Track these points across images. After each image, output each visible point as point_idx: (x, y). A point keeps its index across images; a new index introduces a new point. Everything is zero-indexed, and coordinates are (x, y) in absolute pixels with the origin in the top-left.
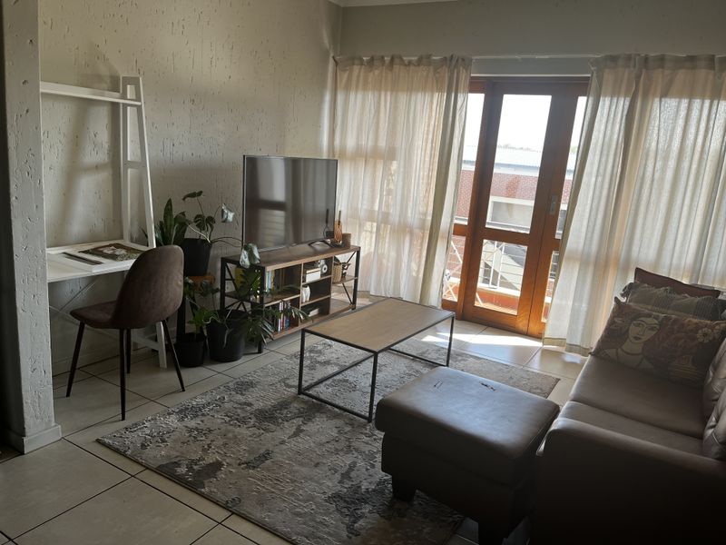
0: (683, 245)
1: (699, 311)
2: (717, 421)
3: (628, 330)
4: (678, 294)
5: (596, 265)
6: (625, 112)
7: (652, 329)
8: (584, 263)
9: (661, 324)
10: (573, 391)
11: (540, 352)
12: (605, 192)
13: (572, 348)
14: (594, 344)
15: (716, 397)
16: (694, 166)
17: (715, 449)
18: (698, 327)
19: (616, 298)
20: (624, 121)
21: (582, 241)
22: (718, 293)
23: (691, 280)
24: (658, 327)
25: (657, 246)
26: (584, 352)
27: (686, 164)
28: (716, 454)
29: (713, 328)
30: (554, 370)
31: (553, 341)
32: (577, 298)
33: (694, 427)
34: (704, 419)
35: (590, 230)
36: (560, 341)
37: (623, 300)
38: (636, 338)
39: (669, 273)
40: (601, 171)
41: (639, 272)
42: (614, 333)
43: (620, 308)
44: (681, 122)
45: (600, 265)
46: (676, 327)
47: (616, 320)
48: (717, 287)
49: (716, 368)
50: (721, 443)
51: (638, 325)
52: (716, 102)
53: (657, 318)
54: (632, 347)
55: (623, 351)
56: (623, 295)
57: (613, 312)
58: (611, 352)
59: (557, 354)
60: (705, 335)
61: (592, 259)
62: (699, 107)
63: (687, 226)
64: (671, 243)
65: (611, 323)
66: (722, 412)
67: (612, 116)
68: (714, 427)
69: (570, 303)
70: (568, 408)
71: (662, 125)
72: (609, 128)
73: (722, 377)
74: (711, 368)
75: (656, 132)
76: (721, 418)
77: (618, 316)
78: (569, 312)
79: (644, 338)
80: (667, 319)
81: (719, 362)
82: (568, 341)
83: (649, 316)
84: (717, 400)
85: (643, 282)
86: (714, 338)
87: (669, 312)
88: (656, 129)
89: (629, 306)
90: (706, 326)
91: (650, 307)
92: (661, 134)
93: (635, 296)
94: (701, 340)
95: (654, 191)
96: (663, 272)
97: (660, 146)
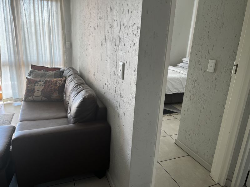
0: (45, 54)
1: (56, 76)
2: (70, 111)
3: (34, 88)
4: (48, 71)
5: (15, 66)
6: (10, 4)
7: (42, 86)
8: (10, 66)
9: (45, 83)
10: (19, 118)
11: (3, 105)
12: (11, 37)
13: (16, 100)
14: (23, 96)
15: (68, 103)
16: (41, 27)
17: (72, 120)
18: (57, 81)
19: (26, 77)
20: (10, 7)
21: (7, 58)
22: (60, 69)
23: (51, 66)
24: (44, 85)
25: (36, 55)
26: (21, 100)
28: (73, 121)
29: (61, 80)
30: (11, 110)
31: (7, 99)
32: (12, 80)
33: (63, 114)
34: (67, 112)
35: (9, 52)
36: (10, 99)
37: (29, 78)
38: (38, 90)
39: (43, 65)
41: (32, 66)
42: (30, 91)
43: (29, 81)
44: (32, 8)
45: (17, 65)
46: (50, 83)
47: (29, 85)
48: (59, 67)
49: (65, 94)
50: (73, 118)
51: (37, 85)
52: (42, 1)
53: (43, 81)
54: (37, 94)
55: (35, 96)
56: (29, 76)
57: (27, 83)
58: (31, 98)
59: (10, 104)
60: (59, 83)
61: (14, 64)
62: (37, 3)
63: (44, 47)
64: (41, 54)
65: (27, 87)
66: (71, 108)
67: (5, 5)
68: (70, 113)
69: (10, 83)
70: (19, 126)
71: (25, 9)
72: (5, 10)
73: (68, 96)
74: (64, 94)
75: (24, 12)
76: (71, 110)
77: (29, 84)
78: (10, 87)
79: (41, 90)
80: (46, 81)
81: (66, 91)
82: (14, 98)
83: (40, 81)
84: (68, 104)
85: (35, 69)
86: (62, 84)
87: (47, 78)
88: (24, 11)
89: (32, 80)
90: (59, 80)
91: (40, 78)
92: (26, 13)
93: (34, 75)
94: (59, 85)
95: (29, 36)
96: (41, 65)
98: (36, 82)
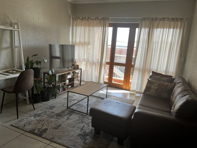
0: (163, 65)
1: (168, 81)
2: (174, 108)
3: (151, 87)
4: (163, 77)
5: (142, 71)
6: (148, 32)
7: (157, 86)
8: (139, 70)
9: (159, 85)
10: (139, 103)
11: (129, 94)
12: (144, 52)
13: (137, 92)
14: (143, 91)
15: (173, 102)
16: (165, 45)
17: (174, 114)
18: (168, 85)
19: (148, 79)
20: (148, 34)
21: (139, 65)
22: (172, 77)
23: (165, 74)
24: (158, 86)
25: (157, 65)
26: (140, 93)
27: (163, 45)
28: (175, 115)
29: (171, 85)
30: (133, 98)
31: (132, 91)
32: (138, 80)
33: (168, 110)
34: (171, 108)
35: (141, 62)
36: (134, 91)
37: (150, 79)
38: (153, 89)
39: (160, 72)
40: (143, 47)
41: (153, 72)
42: (148, 88)
43: (149, 82)
44: (161, 34)
45: (143, 71)
46: (162, 86)
47: (148, 84)
48: (171, 75)
49: (173, 95)
50: (175, 113)
51: (154, 85)
52: (170, 29)
53: (158, 83)
54: (152, 91)
55: (150, 92)
56: (149, 78)
57: (147, 82)
58: (147, 93)
59: (134, 94)
60: (169, 87)
61: (141, 69)
62: (166, 31)
63: (164, 60)
64: (160, 65)
65: (147, 85)
66: (175, 105)
67: (145, 33)
68: (173, 109)
69: (136, 81)
70: (138, 107)
71: (157, 35)
72: (144, 36)
73: (174, 97)
74: (171, 95)
75: (155, 37)
77: (149, 83)
78: (136, 83)
79: (155, 89)
80: (160, 83)
81: (173, 93)
82: (136, 91)
83: (156, 83)
84: (173, 103)
85: (154, 75)
86: (172, 88)
87: (161, 82)
88: (155, 36)
89: (151, 81)
90: (170, 85)
91: (156, 81)
92: (157, 38)
93: (153, 78)
94: (168, 88)
95: (155, 52)
96: (158, 72)
97: (156, 41)
98: (153, 83)
